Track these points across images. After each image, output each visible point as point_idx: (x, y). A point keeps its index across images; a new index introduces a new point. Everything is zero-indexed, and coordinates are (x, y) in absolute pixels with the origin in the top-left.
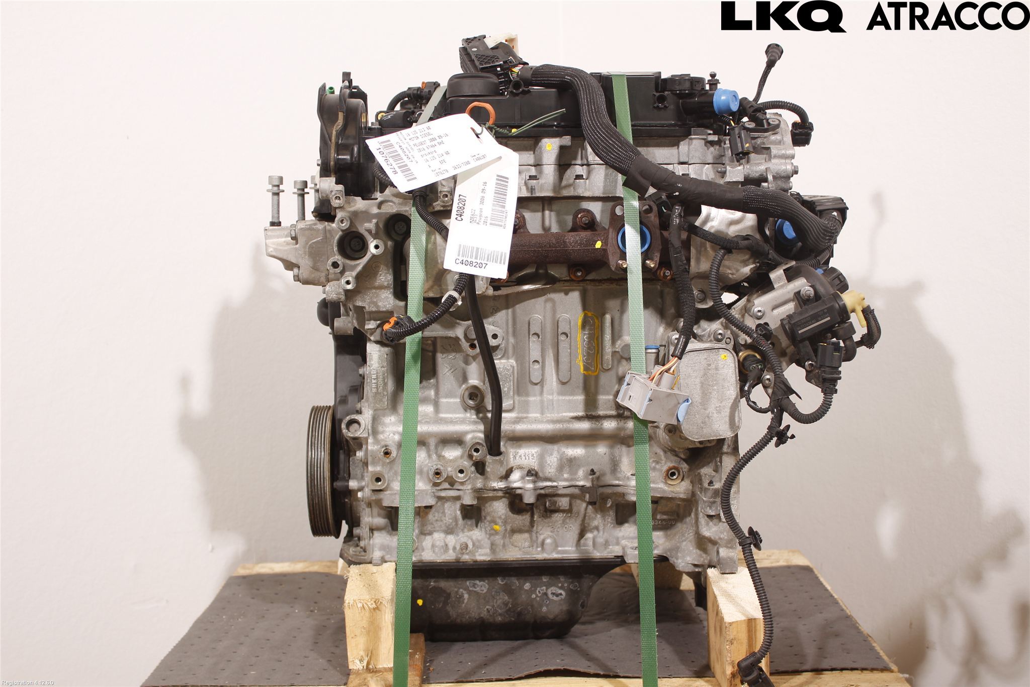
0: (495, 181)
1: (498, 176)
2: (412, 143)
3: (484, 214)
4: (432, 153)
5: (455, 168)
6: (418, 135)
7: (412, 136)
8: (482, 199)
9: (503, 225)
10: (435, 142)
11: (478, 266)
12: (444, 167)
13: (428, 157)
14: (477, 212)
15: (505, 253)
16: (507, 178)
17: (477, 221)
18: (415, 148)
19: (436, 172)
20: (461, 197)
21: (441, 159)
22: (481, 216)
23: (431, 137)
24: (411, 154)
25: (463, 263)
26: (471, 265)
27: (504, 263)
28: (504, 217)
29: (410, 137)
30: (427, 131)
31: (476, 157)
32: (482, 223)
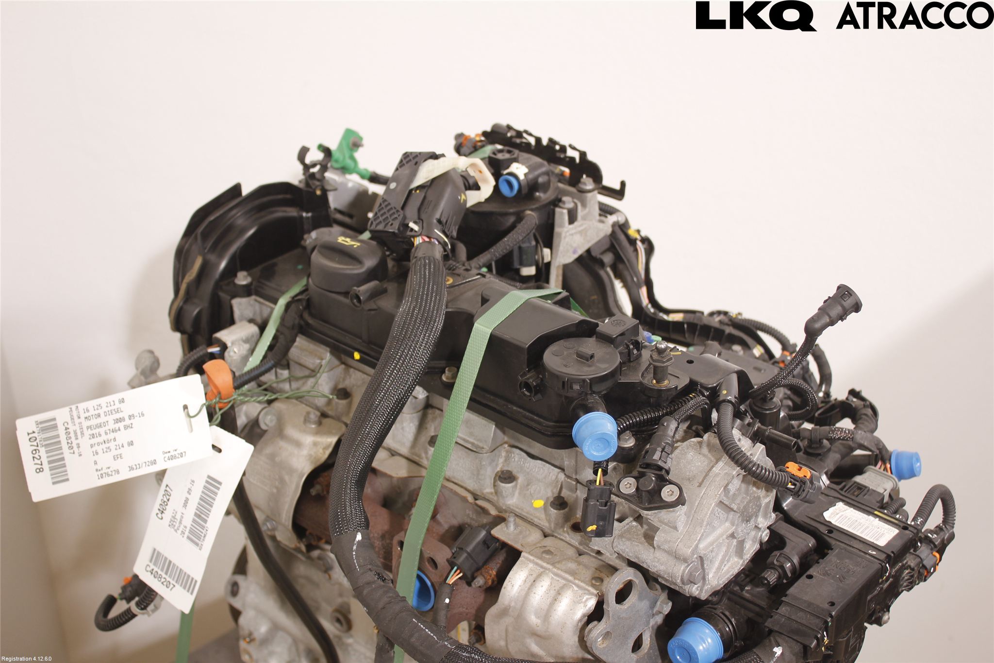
0: (203, 483)
1: (209, 477)
2: (86, 424)
3: (184, 523)
4: (109, 441)
5: (131, 468)
6: (101, 412)
7: (92, 412)
8: (187, 500)
9: (200, 545)
10: (121, 425)
11: (165, 583)
12: (115, 465)
13: (99, 449)
14: (178, 517)
15: (196, 581)
16: (220, 483)
17: (176, 528)
18: (87, 433)
19: (102, 472)
20: (168, 489)
21: (118, 452)
22: (180, 523)
23: (118, 416)
24: (77, 441)
25: (152, 573)
26: (159, 579)
27: (192, 594)
28: (203, 535)
29: (87, 415)
30: (117, 405)
31: (169, 455)
32: (179, 532)
